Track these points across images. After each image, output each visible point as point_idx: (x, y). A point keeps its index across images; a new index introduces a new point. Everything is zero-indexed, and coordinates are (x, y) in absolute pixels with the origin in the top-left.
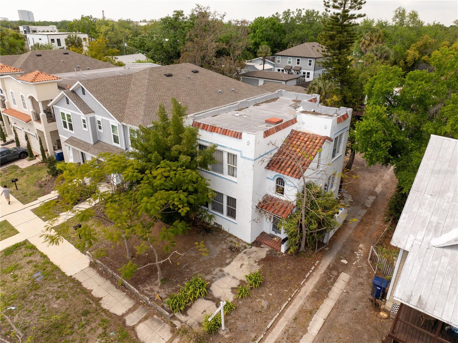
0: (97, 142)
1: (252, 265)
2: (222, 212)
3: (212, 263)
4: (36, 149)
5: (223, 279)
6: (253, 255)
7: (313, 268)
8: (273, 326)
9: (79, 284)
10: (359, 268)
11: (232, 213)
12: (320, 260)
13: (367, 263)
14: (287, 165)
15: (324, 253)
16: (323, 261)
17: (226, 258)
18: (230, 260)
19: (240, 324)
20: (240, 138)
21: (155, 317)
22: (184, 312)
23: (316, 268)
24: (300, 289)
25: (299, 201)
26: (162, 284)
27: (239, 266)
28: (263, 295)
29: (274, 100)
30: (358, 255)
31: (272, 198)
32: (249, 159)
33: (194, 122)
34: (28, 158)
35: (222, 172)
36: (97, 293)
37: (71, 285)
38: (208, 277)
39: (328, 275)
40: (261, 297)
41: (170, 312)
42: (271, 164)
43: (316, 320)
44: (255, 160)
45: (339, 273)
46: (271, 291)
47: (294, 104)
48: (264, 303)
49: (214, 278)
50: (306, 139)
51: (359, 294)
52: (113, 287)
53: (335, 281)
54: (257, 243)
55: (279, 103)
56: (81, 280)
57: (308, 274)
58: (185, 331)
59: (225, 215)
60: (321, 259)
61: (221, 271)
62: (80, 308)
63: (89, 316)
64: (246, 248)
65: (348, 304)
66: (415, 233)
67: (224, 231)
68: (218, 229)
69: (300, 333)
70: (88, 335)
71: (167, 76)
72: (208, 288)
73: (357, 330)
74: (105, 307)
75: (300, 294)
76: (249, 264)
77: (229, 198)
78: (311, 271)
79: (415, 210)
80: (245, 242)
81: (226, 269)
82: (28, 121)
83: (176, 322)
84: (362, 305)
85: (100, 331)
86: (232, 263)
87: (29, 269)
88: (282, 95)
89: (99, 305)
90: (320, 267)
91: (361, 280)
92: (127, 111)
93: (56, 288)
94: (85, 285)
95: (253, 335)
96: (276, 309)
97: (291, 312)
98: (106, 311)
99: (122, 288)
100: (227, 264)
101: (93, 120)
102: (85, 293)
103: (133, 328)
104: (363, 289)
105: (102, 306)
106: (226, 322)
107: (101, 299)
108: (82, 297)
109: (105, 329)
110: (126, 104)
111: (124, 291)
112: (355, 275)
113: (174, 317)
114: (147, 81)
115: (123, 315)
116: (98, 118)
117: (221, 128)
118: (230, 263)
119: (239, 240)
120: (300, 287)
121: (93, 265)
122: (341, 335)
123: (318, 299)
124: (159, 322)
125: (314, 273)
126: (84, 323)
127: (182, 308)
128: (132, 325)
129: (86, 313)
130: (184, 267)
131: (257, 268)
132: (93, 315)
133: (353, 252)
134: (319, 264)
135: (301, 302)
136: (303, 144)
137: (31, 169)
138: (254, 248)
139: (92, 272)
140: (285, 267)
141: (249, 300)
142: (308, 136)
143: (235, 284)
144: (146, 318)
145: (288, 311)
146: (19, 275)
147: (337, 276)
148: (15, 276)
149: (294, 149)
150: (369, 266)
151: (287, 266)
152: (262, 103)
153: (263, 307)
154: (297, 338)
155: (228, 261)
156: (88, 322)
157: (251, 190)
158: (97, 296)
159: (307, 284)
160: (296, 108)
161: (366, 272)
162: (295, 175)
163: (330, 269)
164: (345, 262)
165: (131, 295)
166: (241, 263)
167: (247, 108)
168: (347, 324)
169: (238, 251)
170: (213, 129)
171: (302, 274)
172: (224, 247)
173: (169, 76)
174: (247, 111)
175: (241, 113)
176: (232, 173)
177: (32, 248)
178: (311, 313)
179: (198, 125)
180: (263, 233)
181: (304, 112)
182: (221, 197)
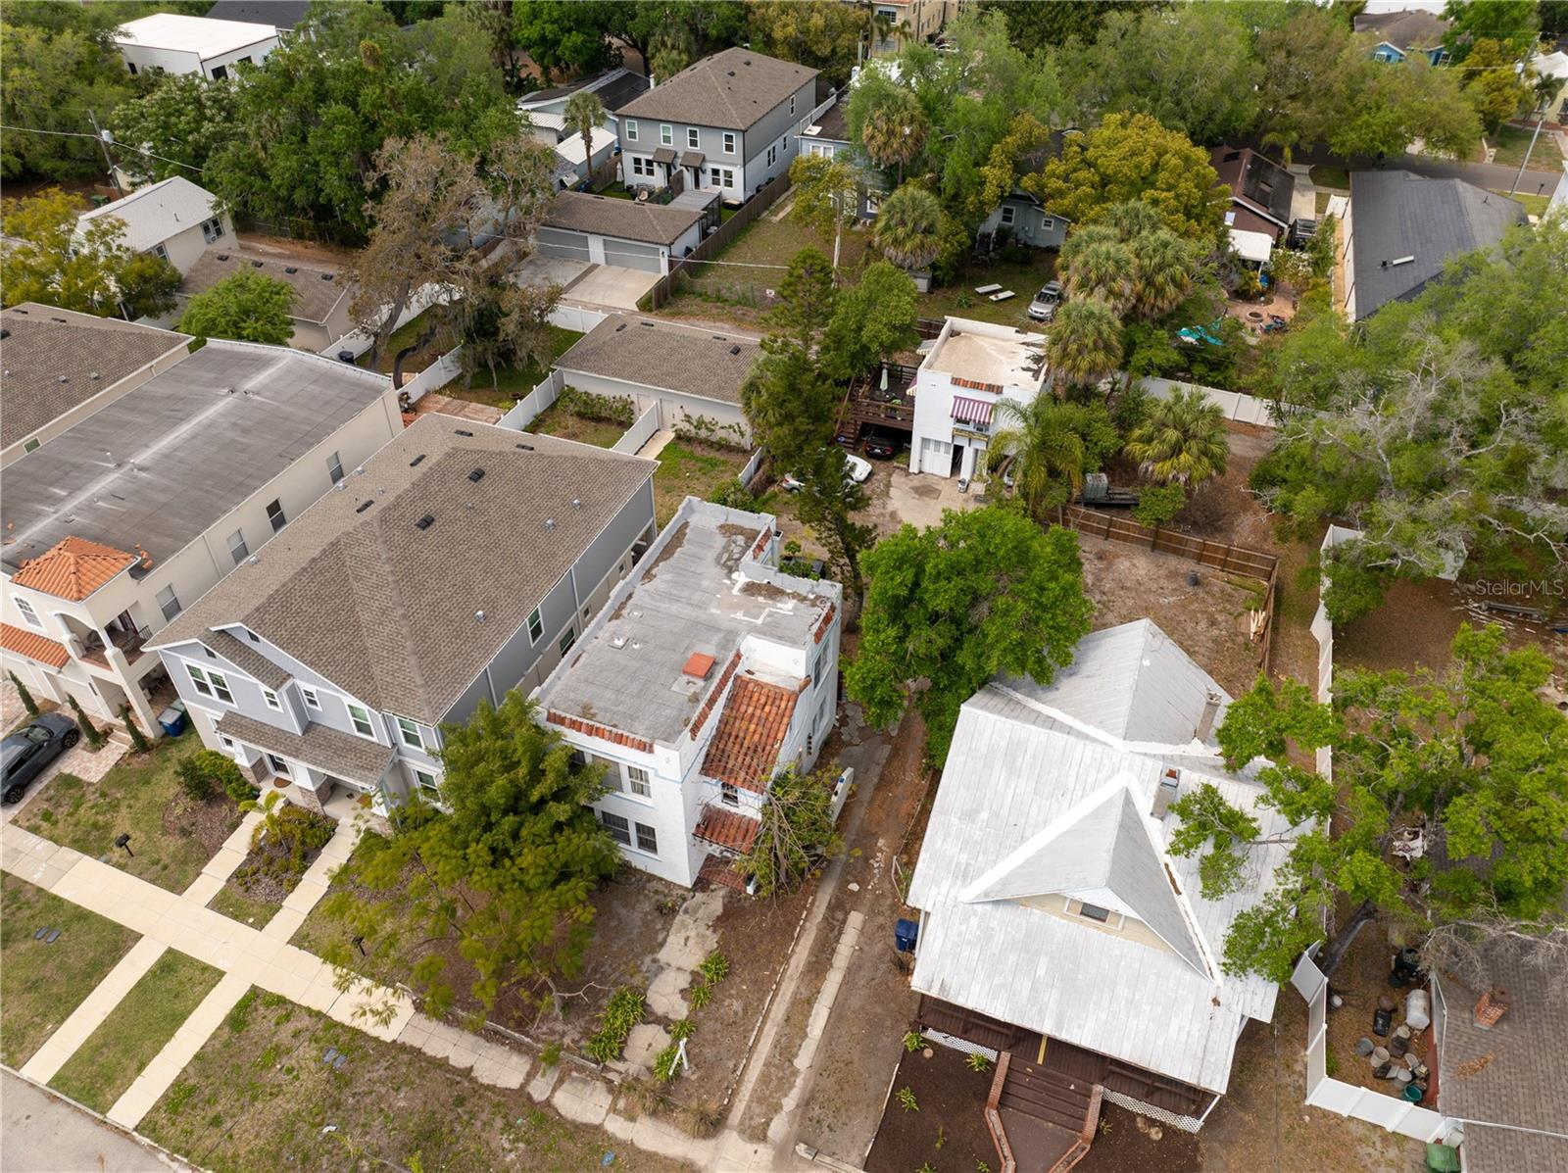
0: (309, 727)
1: (703, 936)
2: (628, 842)
3: (636, 950)
4: (100, 712)
5: (663, 976)
6: (700, 914)
7: (804, 916)
8: (757, 1040)
9: (417, 1053)
10: (878, 896)
11: (649, 845)
12: (814, 893)
13: (891, 882)
14: (738, 764)
15: (819, 878)
16: (819, 895)
17: (657, 932)
18: (665, 933)
19: (709, 1052)
20: (651, 751)
21: (574, 1074)
22: (621, 1058)
23: (809, 912)
24: (788, 963)
26: (565, 1015)
27: (682, 942)
28: (733, 992)
29: (680, 536)
30: (876, 865)
31: (719, 811)
32: (672, 780)
33: (547, 711)
34: (85, 739)
35: (621, 789)
36: (460, 1058)
37: (406, 1057)
38: (637, 982)
39: (829, 923)
40: (731, 996)
41: (597, 1062)
42: (708, 765)
43: (817, 1014)
44: (682, 782)
45: (847, 913)
46: (743, 982)
47: (725, 548)
48: (737, 1006)
49: (647, 978)
50: (763, 699)
51: (879, 947)
52: (482, 1041)
53: (840, 933)
54: (701, 884)
55: (692, 549)
56: (417, 1044)
57: (798, 929)
58: (630, 1085)
59: (634, 846)
60: (816, 892)
61: (654, 961)
62: (446, 1094)
63: (468, 1106)
64: (685, 900)
65: (862, 973)
66: (938, 884)
67: (636, 870)
68: (626, 869)
69: (798, 1041)
70: (484, 1135)
71: (424, 527)
72: (643, 1004)
73: (876, 1015)
74: (485, 1080)
75: (789, 973)
76: (698, 934)
77: (640, 827)
78: (801, 922)
79: (938, 845)
80: (680, 887)
81: (663, 955)
83: (611, 1076)
84: (883, 967)
85: (499, 1123)
86: (669, 940)
87: (306, 1053)
88: (691, 513)
89: (473, 1080)
90: (815, 909)
91: (881, 920)
93: (382, 1072)
94: (429, 1051)
95: (731, 1065)
96: (757, 1011)
97: (779, 1009)
98: (491, 1088)
100: (662, 945)
102: (440, 1066)
103: (548, 1103)
104: (884, 937)
105: (480, 1080)
107: (471, 1068)
108: (437, 1074)
109: (505, 1117)
111: (503, 1044)
112: (872, 913)
113: (606, 1069)
114: (387, 566)
115: (523, 1086)
116: (305, 686)
118: (665, 940)
119: (668, 884)
120: (787, 958)
121: (421, 1008)
122: (855, 1030)
123: (818, 975)
124: (586, 1082)
125: (808, 924)
126: (466, 1117)
127: (615, 1053)
128: (544, 1098)
129: (460, 1101)
131: (712, 941)
132: (475, 1100)
133: (867, 860)
134: (813, 904)
135: (793, 986)
136: (758, 712)
137: (118, 775)
138: (699, 896)
139: (428, 1023)
140: (759, 925)
141: (714, 1006)
142: (767, 690)
143: (684, 981)
144: (560, 1082)
145: (774, 1007)
146: (296, 1066)
147: (844, 922)
148: (290, 1071)
149: (744, 725)
150: (893, 886)
151: (762, 921)
152: (657, 563)
153: (736, 1013)
154: (794, 1050)
155: (660, 937)
156: (473, 1115)
158: (461, 1066)
159: (798, 949)
160: (730, 571)
161: (889, 901)
162: (755, 788)
163: (832, 908)
164: (854, 887)
165: (518, 1047)
166: (683, 935)
167: (630, 598)
168: (863, 1008)
169: (674, 911)
170: (592, 731)
171: (787, 933)
172: (647, 906)
173: (426, 523)
174: (631, 613)
175: (626, 626)
176: (640, 790)
177: (281, 1001)
178: (810, 1002)
179: (561, 721)
180: (710, 858)
181: (751, 589)
182: (624, 822)
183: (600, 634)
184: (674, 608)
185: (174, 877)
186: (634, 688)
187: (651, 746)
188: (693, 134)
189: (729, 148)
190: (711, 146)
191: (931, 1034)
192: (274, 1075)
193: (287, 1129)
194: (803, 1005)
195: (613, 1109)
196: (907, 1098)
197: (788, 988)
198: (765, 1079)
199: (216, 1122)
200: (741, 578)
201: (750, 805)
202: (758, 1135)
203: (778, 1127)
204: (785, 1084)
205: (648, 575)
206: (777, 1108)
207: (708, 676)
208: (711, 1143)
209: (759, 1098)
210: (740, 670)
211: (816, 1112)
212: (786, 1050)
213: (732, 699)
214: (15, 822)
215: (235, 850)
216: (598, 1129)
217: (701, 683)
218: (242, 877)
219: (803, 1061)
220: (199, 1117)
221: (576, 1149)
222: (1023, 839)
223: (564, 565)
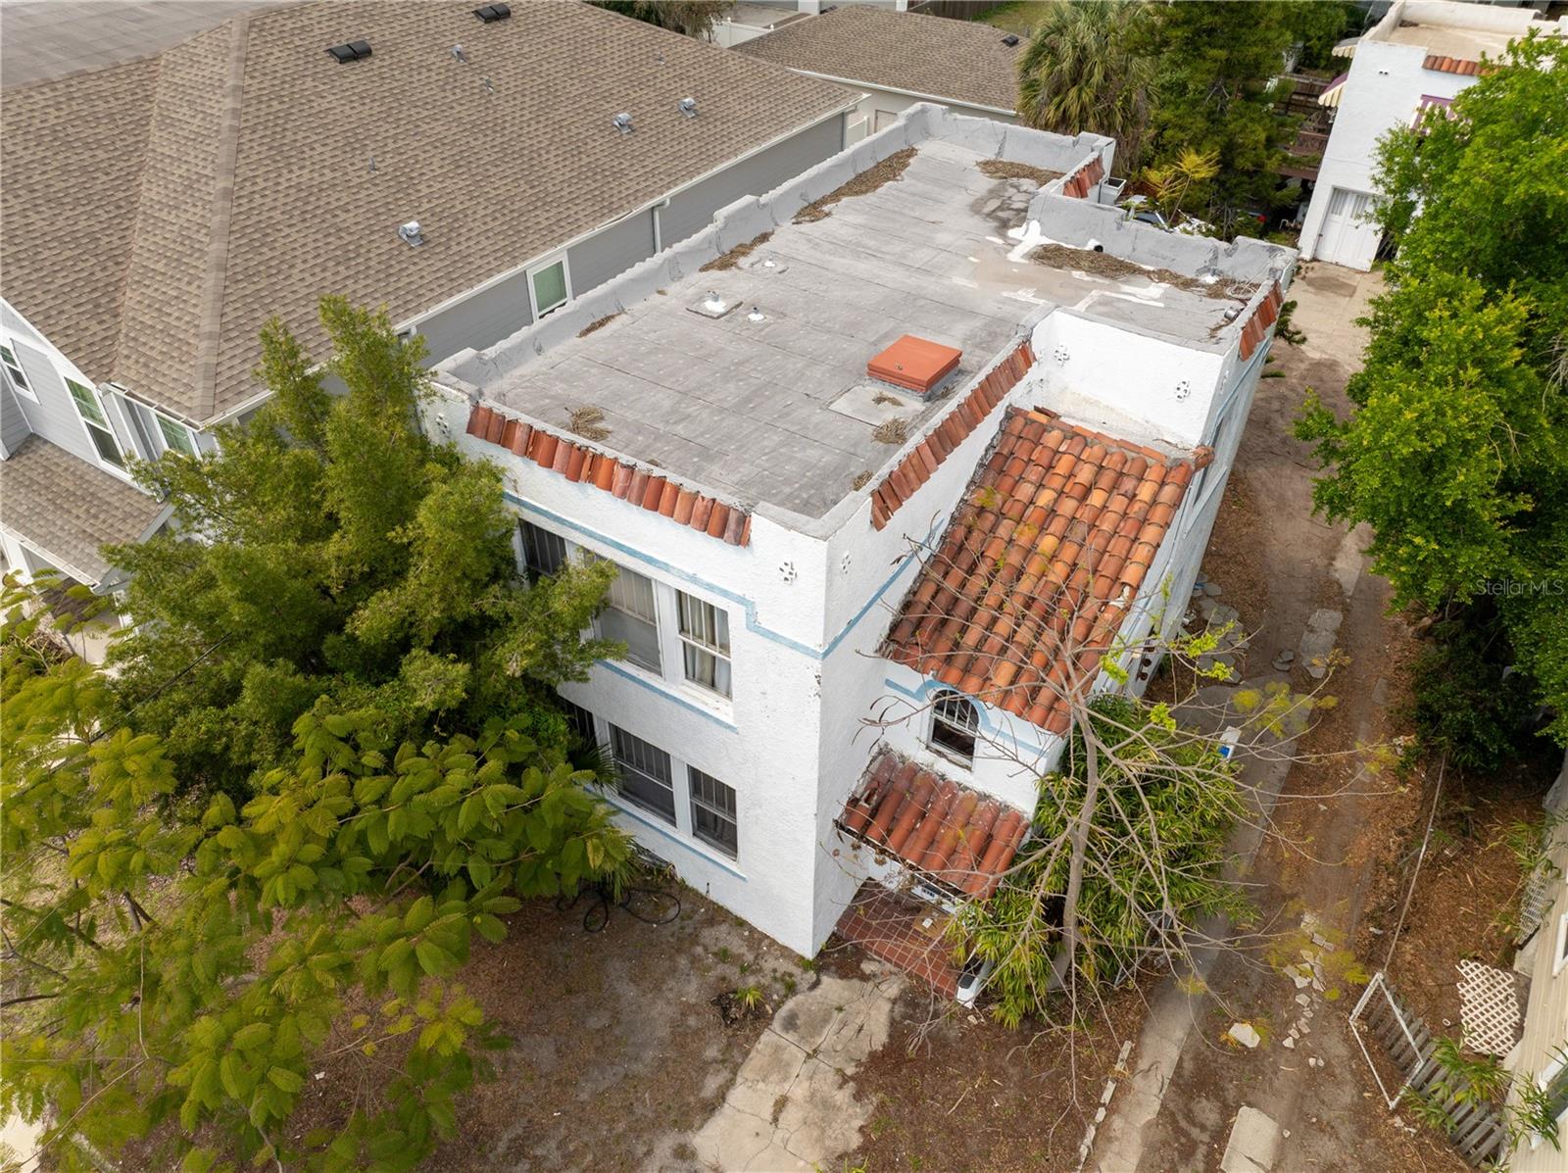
0: (23, 442)
1: (827, 1105)
2: (670, 815)
3: (639, 1110)
6: (827, 1037)
7: (1106, 1097)
10: (1314, 1072)
11: (718, 829)
12: (1136, 1033)
13: (1347, 1038)
14: (996, 641)
16: (1150, 1040)
17: (704, 1068)
18: (725, 1075)
20: (742, 539)
25: (1051, 800)
27: (767, 1112)
29: (893, 165)
30: (1301, 982)
31: (913, 771)
32: (794, 646)
33: (476, 408)
39: (1179, 1131)
42: (906, 629)
44: (826, 654)
45: (1228, 1111)
47: (993, 193)
50: (1085, 474)
54: (842, 954)
55: (921, 187)
57: (1091, 1132)
59: (683, 830)
60: (1141, 1031)
61: (682, 1153)
64: (791, 989)
67: (683, 887)
71: (344, 59)
76: (813, 1095)
78: (1101, 1114)
80: (786, 952)
86: (733, 1097)
88: (927, 134)
90: (1137, 1082)
91: (1328, 1149)
92: (130, 299)
100: (710, 1108)
110: (127, 254)
112: (1302, 1123)
114: (229, 103)
117: (631, 469)
118: (721, 1096)
119: (757, 939)
125: (1118, 1126)
130: (501, 1147)
131: (850, 1124)
134: (1132, 1063)
136: (1068, 506)
138: (832, 987)
140: (983, 1100)
142: (1097, 451)
147: (1221, 1134)
149: (1024, 536)
150: (1355, 1053)
151: (990, 1091)
152: (836, 196)
155: (712, 1084)
160: (1004, 225)
161: (1347, 1095)
162: (1038, 712)
163: (1186, 1087)
164: (1245, 1034)
166: (771, 1091)
167: (764, 238)
169: (759, 1016)
170: (583, 467)
172: (692, 990)
173: (355, 54)
174: (762, 261)
175: (738, 283)
176: (709, 673)
179: (501, 431)
180: (868, 890)
181: (1049, 256)
182: (659, 762)
183: (673, 289)
184: (864, 267)
186: (731, 393)
187: (743, 520)
200: (1031, 236)
205: (813, 211)
207: (935, 388)
210: (1019, 396)
213: (996, 466)
217: (913, 404)
223: (637, 197)
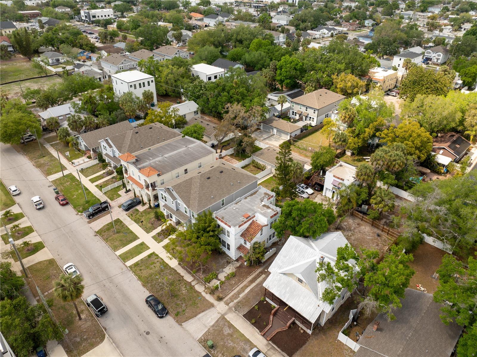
0: (178, 210)
2: (225, 247)
3: (220, 267)
4: (146, 200)
5: (223, 273)
6: (234, 265)
8: (234, 289)
9: (176, 271)
11: (229, 249)
12: (258, 269)
14: (247, 236)
15: (260, 266)
19: (225, 288)
20: (230, 228)
21: (200, 283)
22: (209, 283)
23: (255, 272)
25: (251, 248)
26: (202, 273)
27: (229, 269)
28: (234, 280)
29: (255, 193)
31: (243, 246)
32: (234, 235)
33: (216, 216)
34: (142, 204)
35: (225, 235)
36: (182, 274)
37: (173, 271)
38: (218, 272)
39: (258, 275)
41: (205, 282)
42: (242, 235)
43: (248, 289)
45: (262, 274)
46: (237, 279)
47: (263, 197)
48: (234, 282)
49: (220, 272)
50: (256, 226)
52: (187, 273)
53: (259, 277)
54: (237, 260)
55: (257, 196)
56: (176, 269)
57: (251, 274)
58: (209, 288)
59: (226, 249)
61: (222, 270)
62: (178, 279)
64: (233, 262)
66: (275, 268)
67: (226, 254)
68: (224, 253)
70: (181, 287)
72: (217, 276)
73: (259, 293)
75: (246, 280)
76: (232, 268)
77: (228, 244)
78: (253, 273)
79: (277, 261)
80: (233, 259)
81: (224, 270)
82: (142, 188)
85: (184, 286)
86: (227, 267)
87: (158, 264)
89: (183, 278)
92: (191, 202)
93: (169, 272)
94: (178, 271)
95: (228, 291)
96: (237, 284)
97: (241, 286)
98: (185, 280)
99: (190, 273)
100: (225, 268)
101: (176, 202)
103: (194, 286)
106: (220, 287)
107: (183, 276)
108: (178, 275)
109: (186, 285)
110: (190, 197)
113: (206, 284)
114: (199, 184)
115: (191, 282)
116: (179, 202)
117: (224, 222)
119: (231, 258)
120: (247, 278)
121: (179, 264)
122: (253, 294)
123: (251, 283)
124: (201, 285)
126: (179, 283)
127: (208, 281)
129: (179, 280)
131: (234, 270)
132: (182, 281)
136: (254, 228)
137: (145, 211)
138: (236, 262)
139: (179, 267)
140: (244, 271)
141: (229, 281)
142: (257, 224)
143: (226, 275)
144: (197, 283)
146: (156, 266)
147: (261, 276)
149: (251, 229)
152: (249, 196)
154: (241, 293)
155: (225, 266)
156: (181, 283)
157: (234, 244)
159: (250, 277)
160: (262, 201)
162: (249, 241)
163: (260, 273)
164: (266, 270)
165: (193, 276)
166: (230, 267)
167: (241, 201)
169: (230, 263)
170: (222, 221)
171: (249, 274)
172: (225, 261)
173: (209, 178)
174: (239, 204)
175: (237, 206)
176: (229, 236)
177: (157, 255)
178: (247, 287)
179: (217, 218)
180: (241, 256)
181: (264, 206)
182: (225, 242)
183: (231, 206)
184: (248, 205)
185: (148, 230)
186: (233, 216)
187: (231, 226)
188: (307, 108)
189: (314, 113)
190: (310, 112)
191: (267, 299)
192: (152, 266)
193: (151, 275)
194: (246, 287)
195: (204, 291)
196: (257, 307)
197: (245, 283)
198: (233, 296)
199: (141, 270)
200: (263, 203)
201: (248, 246)
202: (227, 304)
203: (231, 304)
204: (236, 298)
205: (246, 198)
206: (233, 301)
207: (247, 218)
208: (218, 302)
209: (230, 298)
210: (254, 219)
211: (240, 304)
212: (239, 293)
213: (251, 224)
214: (126, 214)
215: (159, 229)
216: (200, 293)
217: (245, 219)
218: (159, 234)
219: (241, 296)
220: (138, 268)
221: (195, 295)
222: (293, 264)
223: (232, 193)
